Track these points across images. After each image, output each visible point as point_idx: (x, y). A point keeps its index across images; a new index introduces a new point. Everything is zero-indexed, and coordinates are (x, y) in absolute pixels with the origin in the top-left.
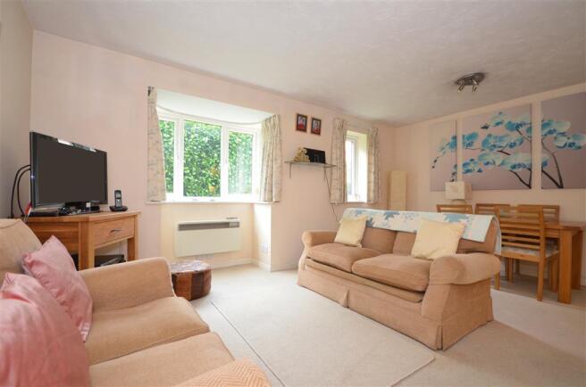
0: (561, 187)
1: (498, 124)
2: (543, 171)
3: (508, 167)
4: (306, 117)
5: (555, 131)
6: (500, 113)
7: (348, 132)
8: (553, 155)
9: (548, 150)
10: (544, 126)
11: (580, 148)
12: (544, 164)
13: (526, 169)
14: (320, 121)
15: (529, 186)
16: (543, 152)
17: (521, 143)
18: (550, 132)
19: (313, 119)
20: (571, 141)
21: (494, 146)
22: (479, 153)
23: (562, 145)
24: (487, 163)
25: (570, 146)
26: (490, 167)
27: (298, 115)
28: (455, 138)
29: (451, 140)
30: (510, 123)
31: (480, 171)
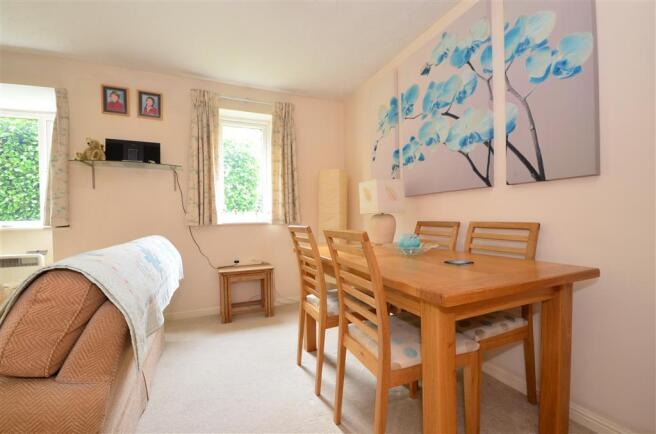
0: (540, 177)
1: (441, 59)
2: (509, 145)
3: (455, 145)
4: (124, 91)
5: (527, 42)
6: (444, 35)
7: (222, 112)
8: (525, 102)
9: (516, 93)
10: (508, 37)
11: (577, 70)
12: (511, 128)
13: (482, 144)
14: (159, 96)
15: (488, 182)
16: (508, 100)
17: (474, 89)
18: (520, 50)
19: (141, 94)
20: (559, 58)
21: (437, 105)
22: (419, 122)
23: (542, 75)
24: (430, 142)
25: (557, 71)
26: (434, 148)
27: (105, 89)
28: (394, 102)
29: (389, 107)
30: (457, 50)
31: (421, 159)
